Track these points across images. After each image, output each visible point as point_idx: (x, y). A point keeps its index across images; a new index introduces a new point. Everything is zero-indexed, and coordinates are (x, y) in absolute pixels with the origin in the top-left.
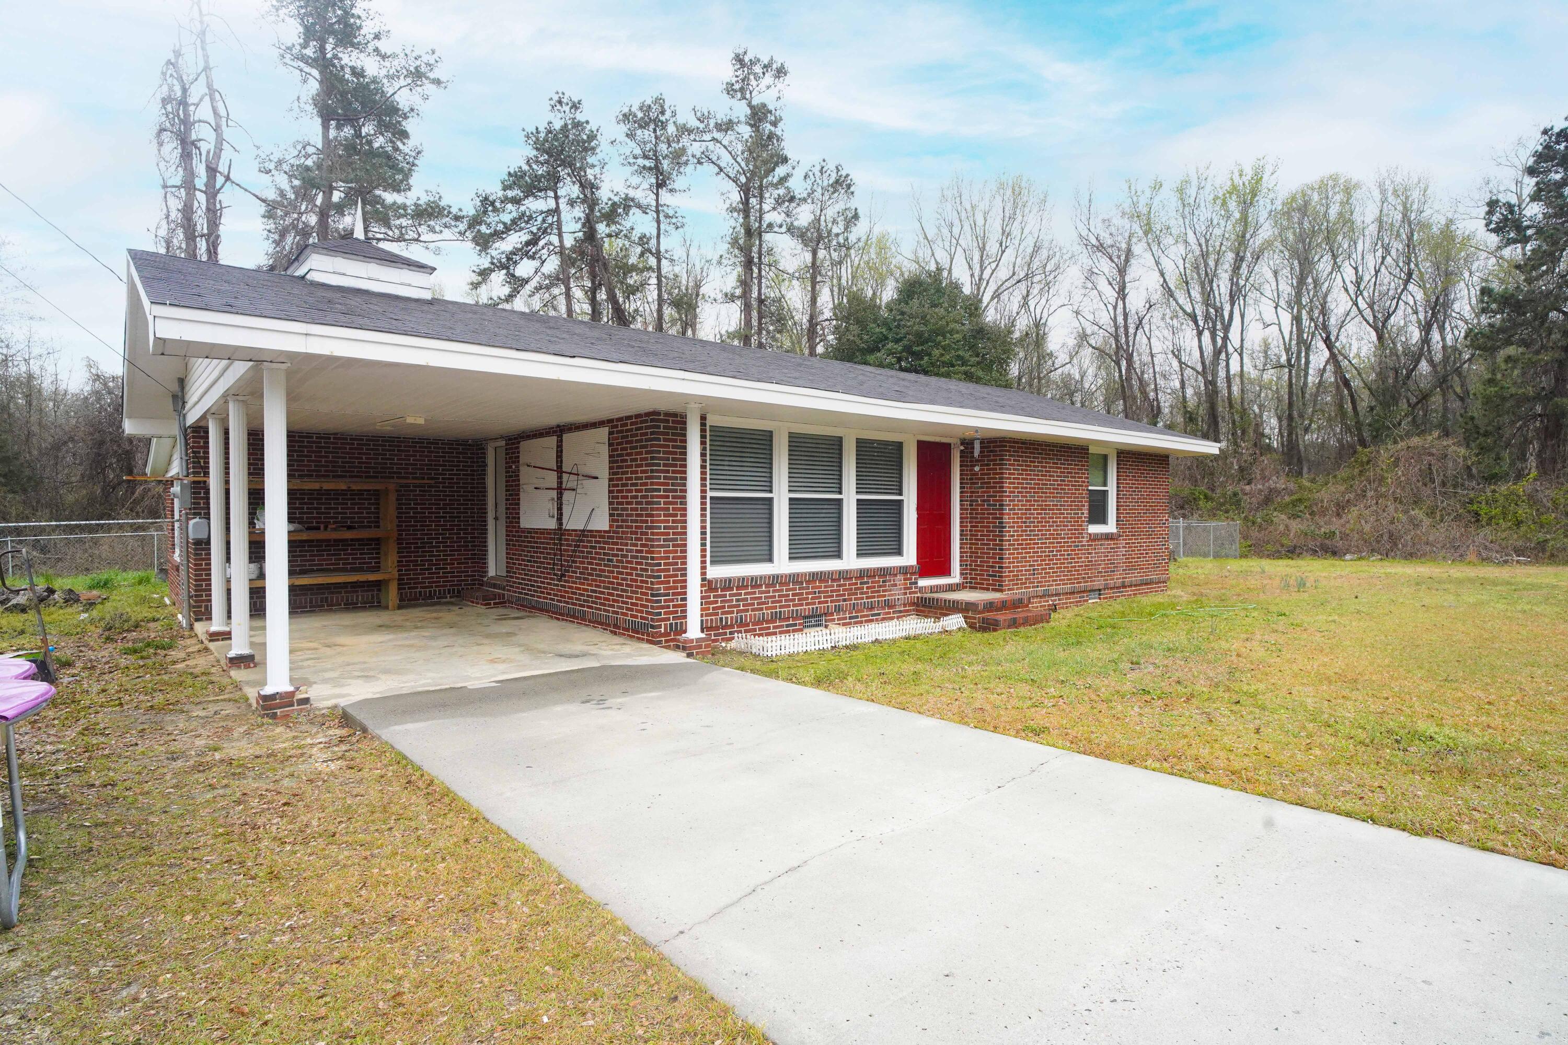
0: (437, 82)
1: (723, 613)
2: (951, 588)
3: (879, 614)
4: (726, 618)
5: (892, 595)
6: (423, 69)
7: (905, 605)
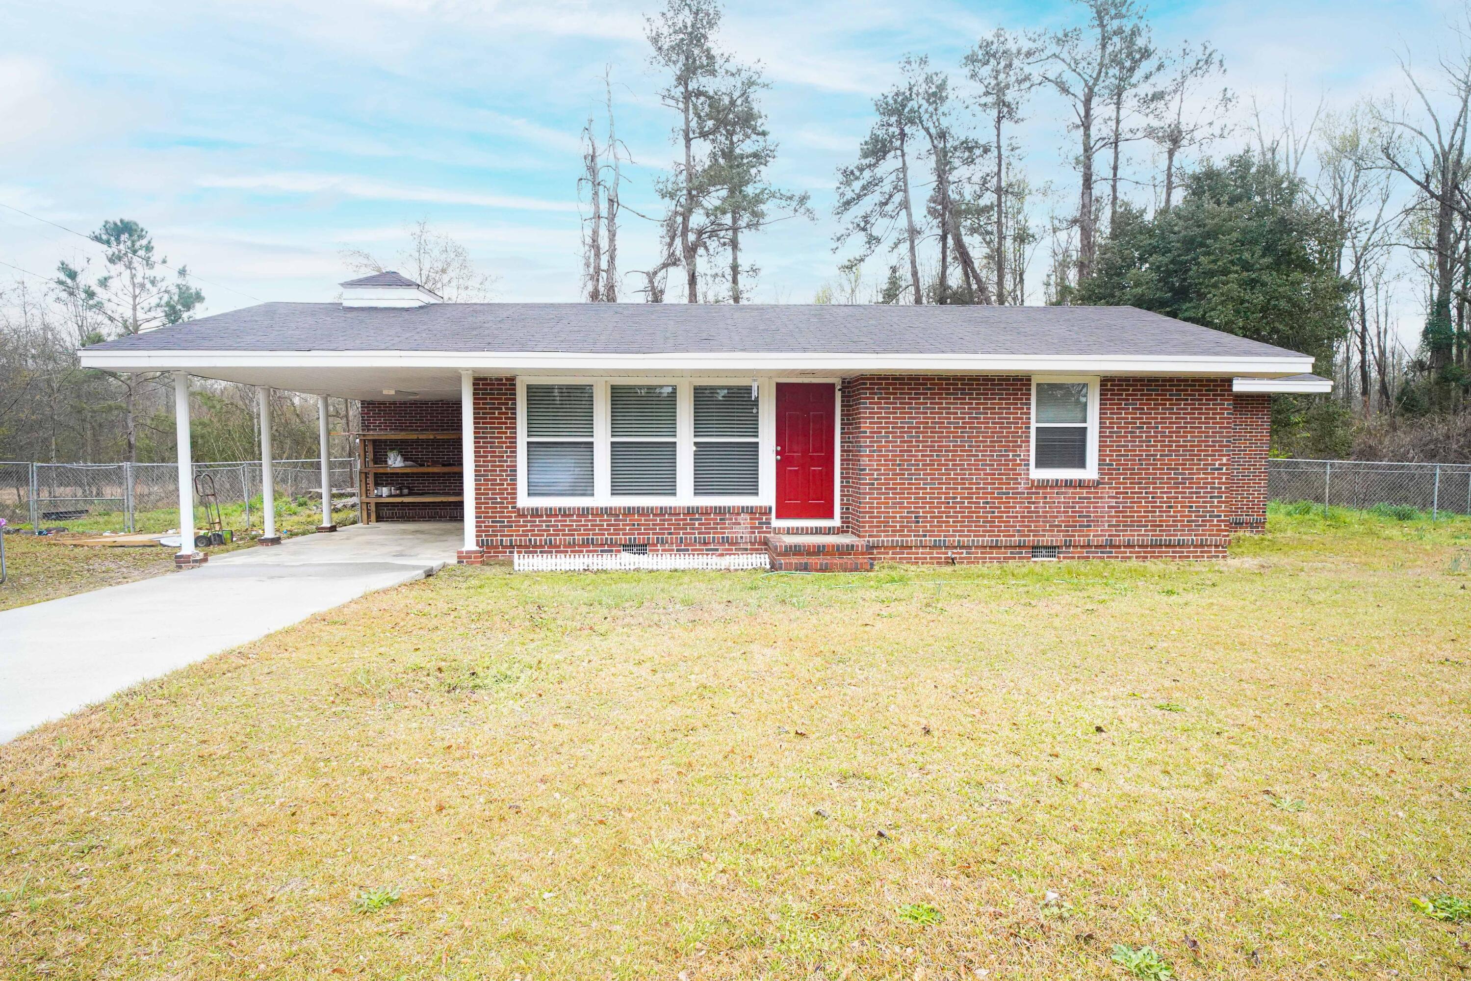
0: (765, 86)
1: (532, 535)
2: (829, 531)
3: (717, 550)
4: (535, 540)
5: (735, 533)
6: (755, 77)
7: (752, 544)
